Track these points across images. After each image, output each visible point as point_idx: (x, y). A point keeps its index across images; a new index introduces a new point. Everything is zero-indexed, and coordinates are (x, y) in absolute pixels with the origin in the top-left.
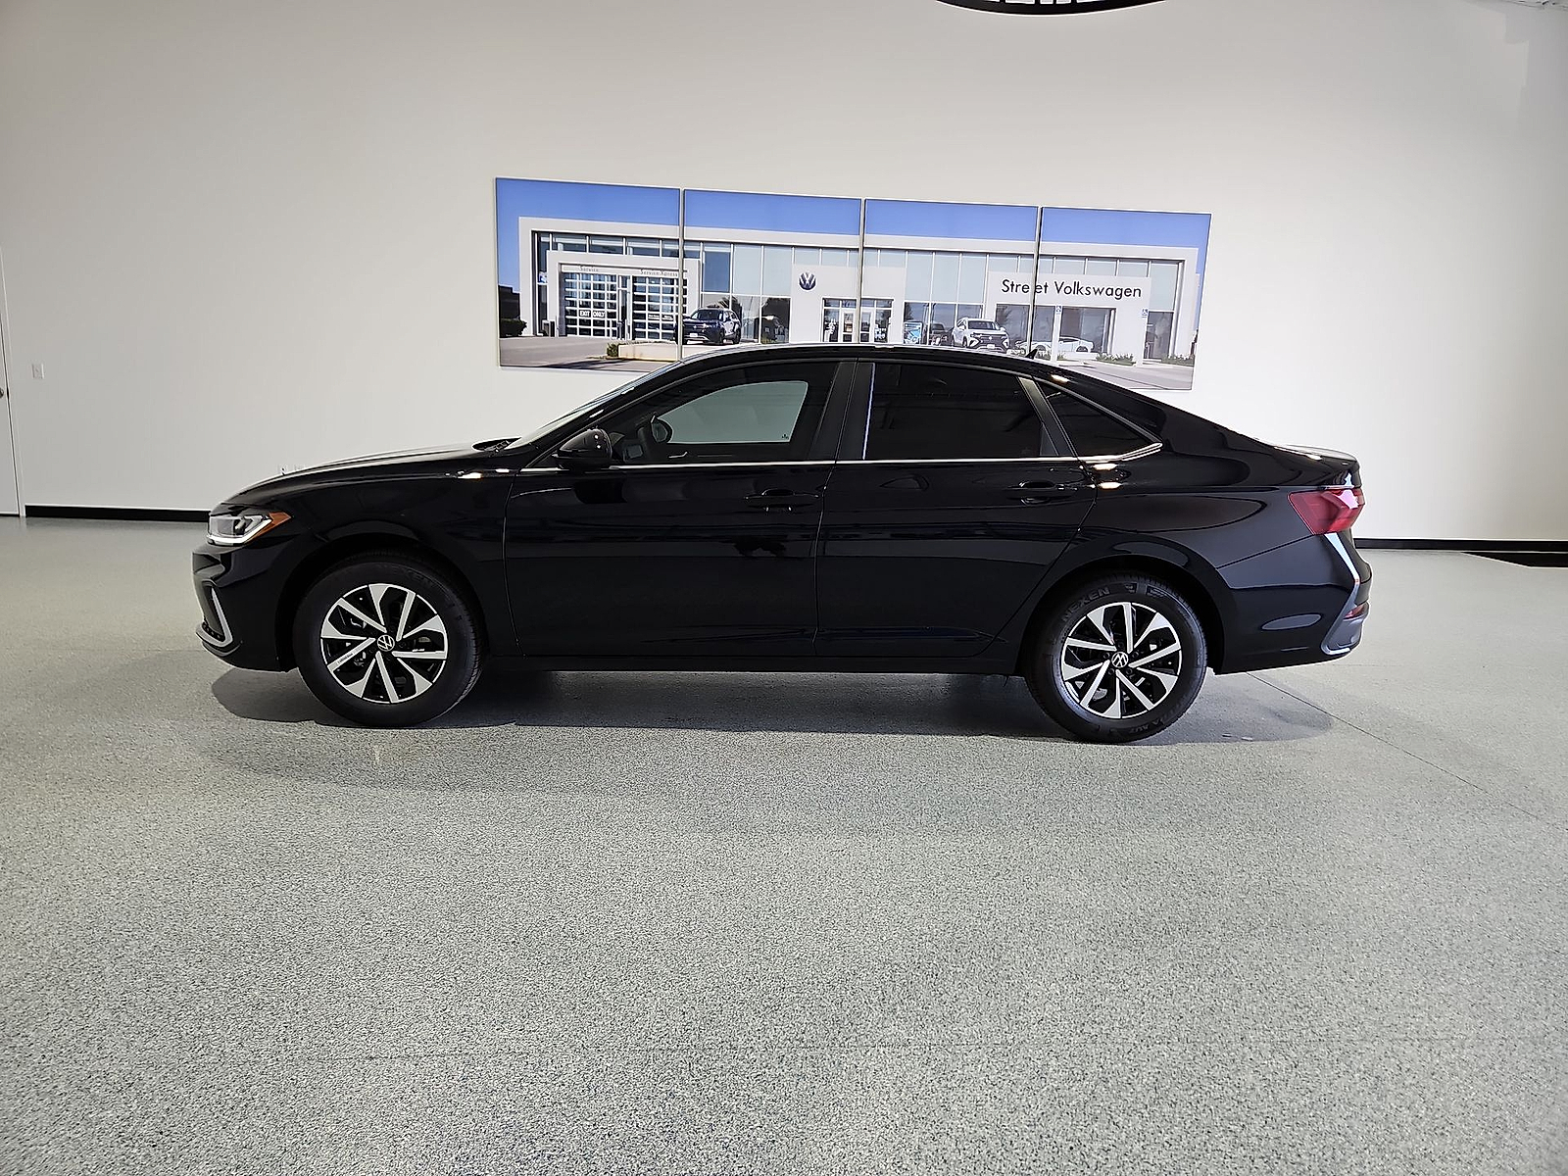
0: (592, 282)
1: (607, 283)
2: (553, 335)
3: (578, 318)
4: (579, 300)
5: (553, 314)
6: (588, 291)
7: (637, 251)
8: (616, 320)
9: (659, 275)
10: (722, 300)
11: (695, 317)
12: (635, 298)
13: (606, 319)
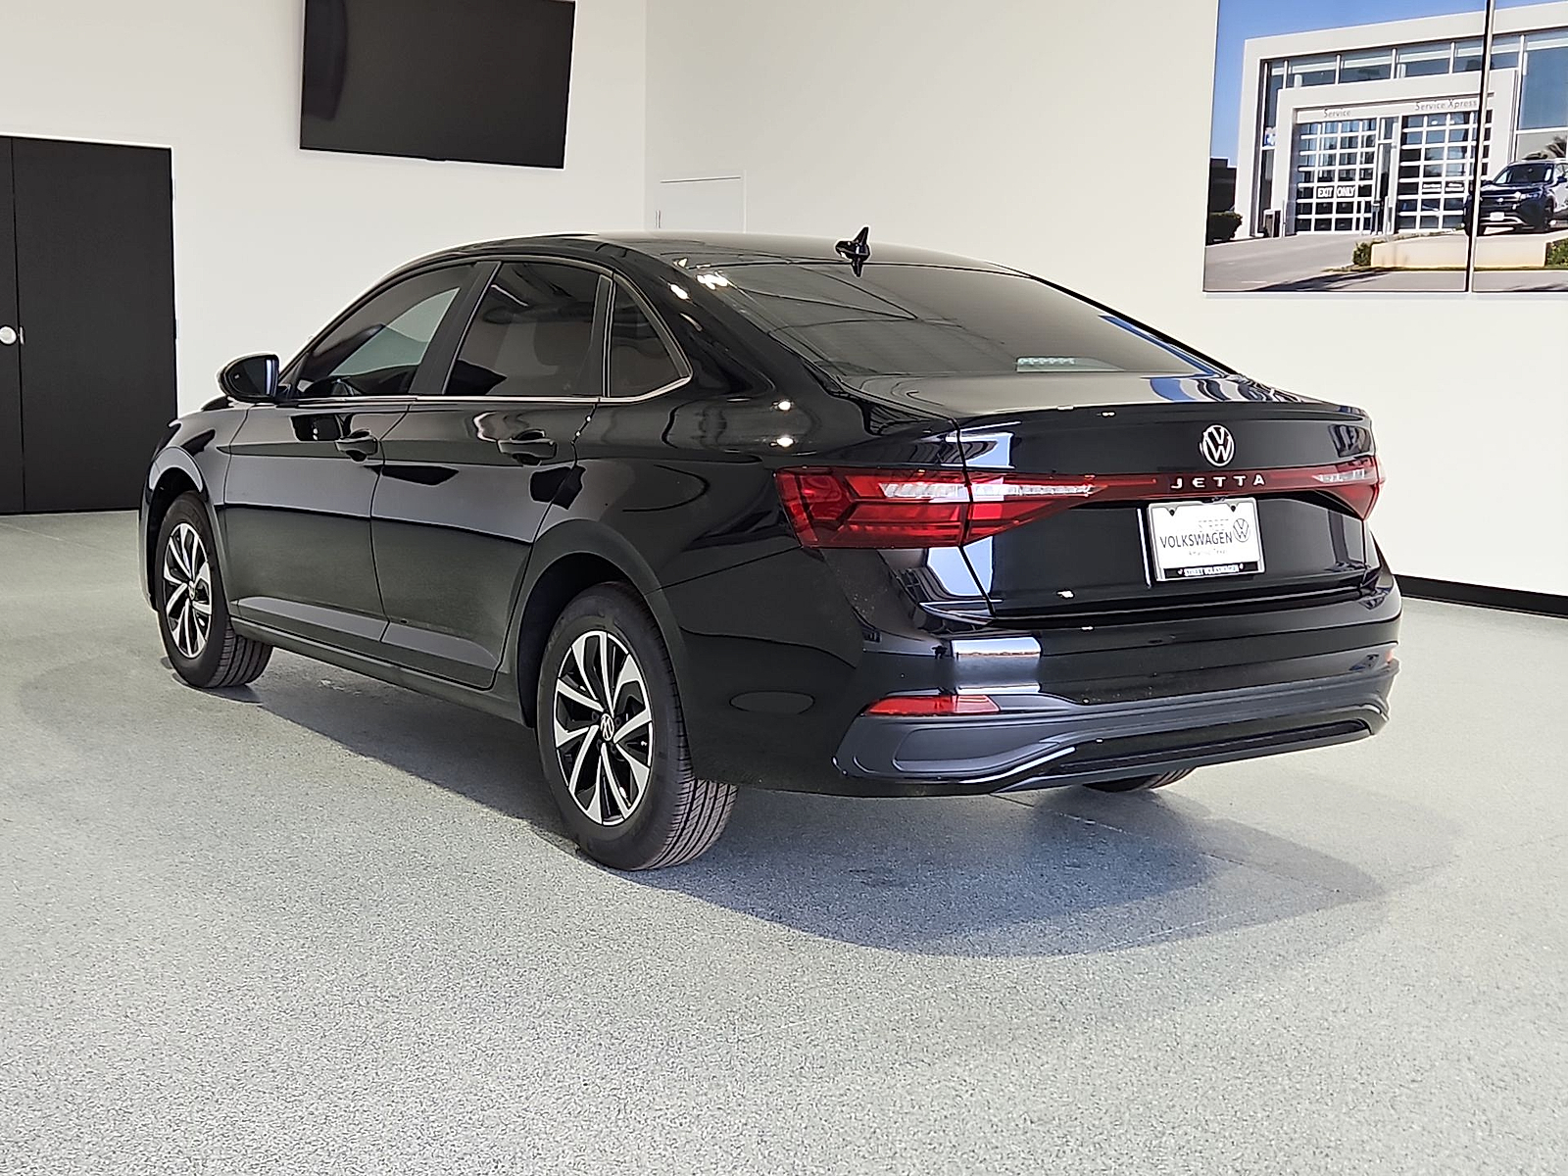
0: (1339, 135)
1: (1361, 133)
2: (1276, 235)
3: (1314, 201)
4: (1317, 169)
5: (1280, 200)
6: (1332, 152)
7: (1414, 70)
8: (1371, 199)
9: (1445, 107)
10: (1552, 143)
11: (1503, 179)
12: (1405, 155)
13: (1356, 199)
